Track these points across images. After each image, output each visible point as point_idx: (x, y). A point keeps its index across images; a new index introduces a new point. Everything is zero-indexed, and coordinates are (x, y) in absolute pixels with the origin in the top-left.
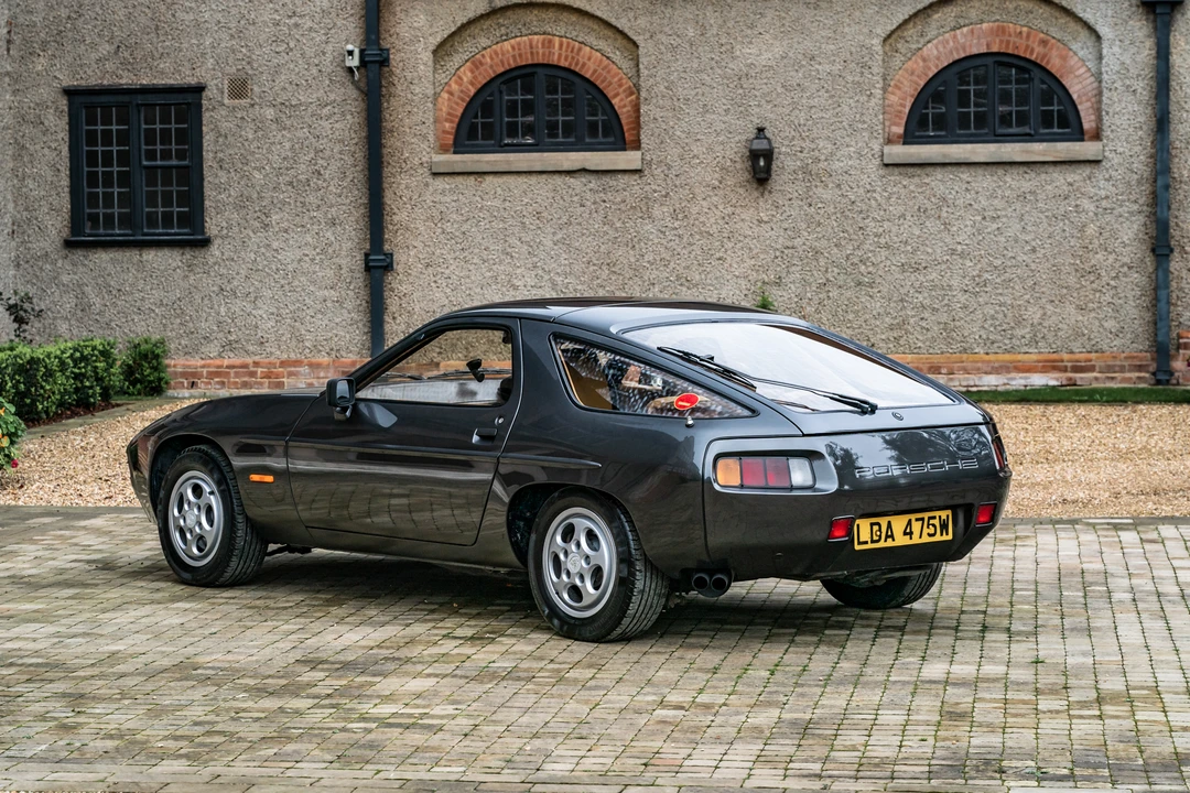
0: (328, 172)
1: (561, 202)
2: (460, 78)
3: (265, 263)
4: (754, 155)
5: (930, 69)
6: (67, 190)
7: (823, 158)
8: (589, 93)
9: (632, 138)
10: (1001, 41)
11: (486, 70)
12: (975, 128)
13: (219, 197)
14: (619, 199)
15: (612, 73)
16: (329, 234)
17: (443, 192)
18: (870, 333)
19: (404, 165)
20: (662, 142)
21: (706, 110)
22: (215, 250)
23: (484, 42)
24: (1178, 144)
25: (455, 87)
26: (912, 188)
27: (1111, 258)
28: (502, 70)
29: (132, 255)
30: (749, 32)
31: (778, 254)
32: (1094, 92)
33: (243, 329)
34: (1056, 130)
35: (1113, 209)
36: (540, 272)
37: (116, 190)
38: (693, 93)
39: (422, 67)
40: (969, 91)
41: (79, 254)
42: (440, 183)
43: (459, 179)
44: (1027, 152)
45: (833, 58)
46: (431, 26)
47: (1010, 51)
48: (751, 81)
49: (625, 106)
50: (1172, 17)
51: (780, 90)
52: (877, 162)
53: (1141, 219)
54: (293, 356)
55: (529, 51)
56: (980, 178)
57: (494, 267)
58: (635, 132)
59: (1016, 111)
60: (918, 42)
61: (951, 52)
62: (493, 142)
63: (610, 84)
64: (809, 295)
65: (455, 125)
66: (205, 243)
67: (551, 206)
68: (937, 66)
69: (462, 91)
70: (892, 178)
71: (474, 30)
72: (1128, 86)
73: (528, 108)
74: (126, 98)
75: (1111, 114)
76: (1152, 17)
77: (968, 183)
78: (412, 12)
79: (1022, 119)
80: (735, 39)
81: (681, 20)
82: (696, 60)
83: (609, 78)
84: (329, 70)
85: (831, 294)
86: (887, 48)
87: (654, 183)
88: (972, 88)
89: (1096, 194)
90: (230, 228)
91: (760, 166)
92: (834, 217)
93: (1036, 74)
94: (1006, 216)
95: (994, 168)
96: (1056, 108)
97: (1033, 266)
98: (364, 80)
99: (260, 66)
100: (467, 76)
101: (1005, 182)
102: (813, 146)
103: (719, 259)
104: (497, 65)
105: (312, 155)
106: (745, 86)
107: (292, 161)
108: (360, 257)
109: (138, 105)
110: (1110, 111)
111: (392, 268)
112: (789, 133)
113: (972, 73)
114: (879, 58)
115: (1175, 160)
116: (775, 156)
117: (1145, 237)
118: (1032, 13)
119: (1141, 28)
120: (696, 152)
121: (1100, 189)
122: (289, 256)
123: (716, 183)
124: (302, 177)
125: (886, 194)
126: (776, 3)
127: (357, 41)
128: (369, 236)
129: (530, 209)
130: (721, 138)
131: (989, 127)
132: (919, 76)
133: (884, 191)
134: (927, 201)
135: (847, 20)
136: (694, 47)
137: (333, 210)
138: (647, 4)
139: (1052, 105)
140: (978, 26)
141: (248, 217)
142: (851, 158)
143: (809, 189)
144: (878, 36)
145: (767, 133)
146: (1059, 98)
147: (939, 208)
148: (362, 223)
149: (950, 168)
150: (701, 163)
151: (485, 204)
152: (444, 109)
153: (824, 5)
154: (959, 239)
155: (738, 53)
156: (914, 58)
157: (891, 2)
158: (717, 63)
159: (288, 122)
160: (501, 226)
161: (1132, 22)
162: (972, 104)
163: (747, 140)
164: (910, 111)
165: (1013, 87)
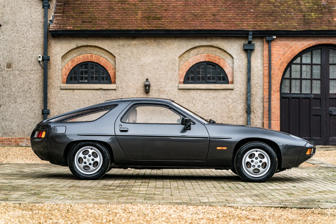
0: (33, 88)
1: (95, 97)
2: (68, 64)
3: (15, 112)
4: (146, 86)
5: (190, 65)
7: (163, 87)
8: (102, 69)
9: (113, 81)
10: (208, 58)
11: (75, 63)
12: (202, 80)
13: (3, 94)
14: (110, 97)
15: (108, 64)
16: (33, 105)
17: (63, 94)
19: (53, 87)
20: (121, 82)
21: (133, 74)
22: (1, 108)
23: (75, 55)
24: (252, 85)
25: (67, 67)
26: (186, 95)
27: (236, 114)
28: (79, 63)
30: (144, 54)
32: (232, 72)
33: (9, 129)
34: (222, 81)
35: (236, 101)
38: (130, 69)
39: (58, 61)
40: (200, 71)
42: (63, 92)
43: (68, 91)
44: (215, 86)
45: (166, 61)
47: (211, 61)
48: (145, 67)
49: (111, 73)
50: (251, 54)
51: (152, 69)
52: (177, 88)
53: (243, 104)
54: (22, 137)
55: (87, 58)
56: (203, 93)
58: (114, 79)
59: (212, 77)
60: (187, 58)
61: (196, 61)
62: (76, 81)
65: (67, 77)
67: (92, 98)
68: (192, 64)
70: (181, 92)
71: (72, 52)
72: (240, 71)
73: (86, 73)
76: (246, 53)
77: (200, 94)
78: (56, 47)
79: (213, 78)
80: (141, 56)
81: (127, 51)
82: (130, 61)
83: (108, 65)
84: (34, 61)
86: (179, 59)
87: (119, 92)
88: (201, 70)
89: (232, 98)
90: (6, 102)
91: (147, 89)
93: (217, 66)
94: (209, 103)
95: (206, 91)
97: (216, 116)
98: (43, 64)
99: (15, 60)
100: (70, 64)
101: (209, 94)
102: (160, 84)
104: (78, 61)
105: (28, 84)
106: (143, 68)
107: (23, 85)
108: (41, 111)
110: (236, 76)
111: (49, 114)
112: (154, 80)
113: (201, 66)
114: (178, 62)
115: (252, 89)
116: (151, 86)
117: (245, 109)
118: (216, 51)
119: (243, 56)
120: (130, 85)
121: (233, 96)
122: (21, 110)
123: (135, 93)
124: (26, 90)
125: (179, 97)
126: (151, 47)
127: (42, 54)
128: (43, 105)
129: (86, 99)
130: (137, 81)
131: (205, 80)
132: (187, 67)
133: (179, 96)
134: (189, 99)
135: (169, 52)
136: (130, 58)
137: (34, 98)
138: (118, 46)
139: (221, 75)
140: (203, 54)
141: (11, 100)
142: (170, 87)
143: (159, 95)
144: (177, 56)
145: (149, 80)
146: (223, 73)
147: (193, 100)
148: (42, 102)
149: (195, 90)
150: (132, 88)
151: (74, 97)
152: (64, 72)
153: (164, 48)
154: (198, 108)
155: (141, 60)
156: (186, 62)
157: (181, 48)
158: (136, 62)
159: (22, 75)
160: (79, 103)
161: (241, 54)
162: (201, 74)
163: (143, 82)
164: (185, 76)
165: (211, 70)
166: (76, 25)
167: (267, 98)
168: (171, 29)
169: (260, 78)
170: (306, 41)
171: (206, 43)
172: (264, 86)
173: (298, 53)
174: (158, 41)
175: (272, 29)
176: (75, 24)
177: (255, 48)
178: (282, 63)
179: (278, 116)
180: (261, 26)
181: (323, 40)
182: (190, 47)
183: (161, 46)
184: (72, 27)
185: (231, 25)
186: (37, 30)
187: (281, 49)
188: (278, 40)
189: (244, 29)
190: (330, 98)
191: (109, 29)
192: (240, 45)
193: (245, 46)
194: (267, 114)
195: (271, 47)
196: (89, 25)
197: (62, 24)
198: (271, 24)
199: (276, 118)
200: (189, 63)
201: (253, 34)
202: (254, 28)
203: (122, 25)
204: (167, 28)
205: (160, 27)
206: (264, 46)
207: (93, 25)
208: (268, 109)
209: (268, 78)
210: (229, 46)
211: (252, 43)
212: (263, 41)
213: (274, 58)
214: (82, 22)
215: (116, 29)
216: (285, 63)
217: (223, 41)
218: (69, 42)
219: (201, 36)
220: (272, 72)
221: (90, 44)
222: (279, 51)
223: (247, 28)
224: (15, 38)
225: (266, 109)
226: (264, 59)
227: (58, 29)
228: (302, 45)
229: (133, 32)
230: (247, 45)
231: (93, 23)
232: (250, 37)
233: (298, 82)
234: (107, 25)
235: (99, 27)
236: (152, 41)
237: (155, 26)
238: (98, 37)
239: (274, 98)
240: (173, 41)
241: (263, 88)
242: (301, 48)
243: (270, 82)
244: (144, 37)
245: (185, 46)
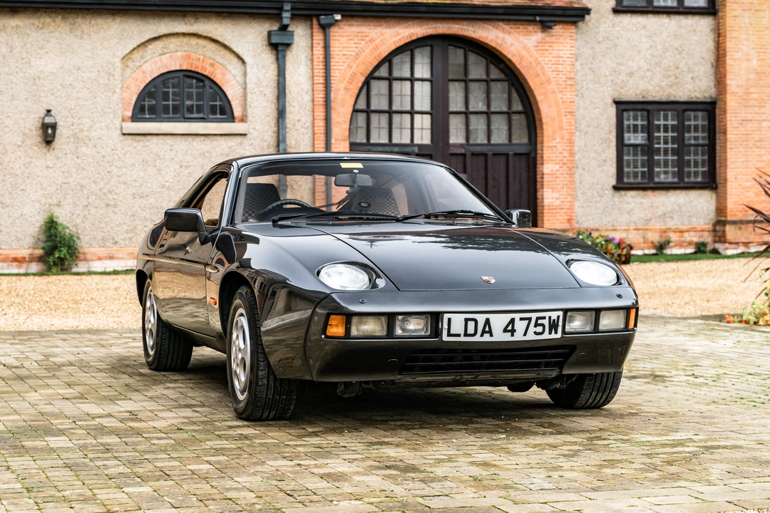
4: (45, 127)
5: (146, 77)
7: (85, 129)
10: (188, 63)
12: (173, 114)
18: (114, 235)
21: (13, 98)
24: (288, 125)
26: (139, 148)
30: (40, 51)
31: (58, 187)
32: (241, 95)
34: (218, 116)
38: (5, 87)
40: (168, 92)
44: (205, 128)
45: (91, 69)
47: (193, 69)
48: (42, 81)
50: (286, 53)
51: (59, 87)
52: (119, 132)
56: (178, 143)
59: (197, 105)
60: (140, 61)
61: (159, 69)
64: (78, 212)
68: (151, 76)
70: (127, 142)
72: (262, 92)
75: (252, 107)
76: (274, 52)
77: (172, 145)
79: (200, 109)
80: (32, 55)
82: (7, 67)
85: (91, 212)
86: (123, 64)
88: (171, 90)
91: (48, 133)
92: (92, 165)
93: (207, 83)
94: (193, 165)
95: (186, 137)
96: (218, 103)
101: (193, 146)
102: (79, 122)
103: (22, 190)
106: (38, 84)
110: (252, 105)
112: (65, 113)
113: (171, 81)
114: (120, 71)
115: (288, 135)
116: (58, 127)
118: (205, 47)
119: (268, 59)
120: (7, 124)
121: (246, 150)
123: (20, 143)
125: (123, 152)
126: (57, 34)
130: (23, 116)
131: (179, 113)
132: (140, 82)
133: (123, 149)
134: (147, 156)
135: (100, 47)
136: (6, 60)
139: (216, 101)
140: (175, 54)
142: (102, 129)
143: (77, 148)
144: (118, 57)
145: (52, 113)
146: (221, 98)
147: (155, 160)
149: (161, 137)
150: (11, 130)
153: (86, 37)
154: (167, 179)
155: (33, 64)
156: (137, 71)
157: (126, 37)
158: (20, 69)
161: (263, 55)
162: (171, 99)
163: (39, 118)
164: (136, 103)
165: (194, 91)
169: (304, 110)
170: (403, 28)
171: (184, 26)
172: (313, 127)
174: (71, 21)
177: (295, 42)
178: (353, 77)
181: (439, 25)
182: (147, 38)
183: (79, 33)
187: (350, 44)
188: (345, 23)
190: (451, 154)
192: (260, 34)
193: (272, 37)
194: (323, 192)
195: (329, 40)
200: (144, 73)
201: (292, 9)
206: (314, 38)
209: (324, 110)
210: (235, 34)
211: (290, 29)
212: (312, 25)
213: (337, 64)
216: (359, 75)
217: (221, 24)
219: (172, 11)
220: (332, 96)
222: (345, 47)
226: (315, 67)
228: (395, 37)
230: (278, 35)
232: (286, 15)
233: (384, 118)
236: (59, 19)
240: (107, 21)
241: (313, 131)
242: (395, 43)
243: (327, 119)
244: (39, 11)
245: (135, 33)
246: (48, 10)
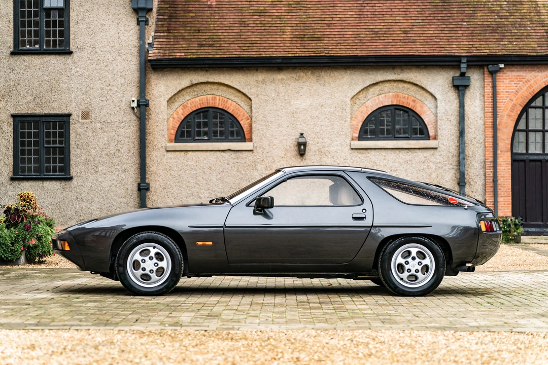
0: (123, 150)
1: (220, 163)
2: (178, 112)
3: (96, 187)
4: (299, 144)
5: (369, 111)
6: (12, 156)
7: (326, 146)
8: (231, 119)
9: (248, 137)
10: (397, 100)
11: (188, 109)
12: (387, 135)
13: (77, 160)
14: (243, 162)
15: (240, 111)
16: (123, 175)
17: (171, 158)
19: (154, 147)
20: (261, 139)
21: (279, 126)
22: (74, 181)
23: (188, 98)
24: (467, 142)
25: (175, 116)
26: (362, 158)
28: (194, 109)
29: (40, 183)
30: (297, 95)
32: (434, 121)
33: (86, 214)
34: (418, 136)
35: (442, 167)
36: (211, 191)
37: (33, 157)
38: (274, 119)
39: (163, 107)
40: (384, 120)
41: (16, 183)
42: (170, 155)
43: (178, 153)
44: (409, 144)
45: (330, 106)
46: (167, 91)
47: (401, 104)
48: (298, 114)
49: (245, 124)
50: (465, 92)
51: (309, 118)
52: (349, 148)
53: (453, 171)
55: (206, 101)
56: (389, 154)
57: (192, 189)
58: (250, 135)
59: (403, 129)
60: (364, 100)
61: (377, 104)
62: (191, 138)
63: (239, 115)
65: (175, 131)
66: (71, 179)
67: (216, 164)
68: (371, 110)
69: (178, 118)
70: (355, 154)
71: (184, 93)
72: (448, 119)
73: (206, 125)
74: (38, 119)
75: (441, 129)
76: (457, 91)
77: (385, 156)
78: (158, 85)
79: (405, 132)
80: (291, 98)
81: (269, 90)
82: (275, 106)
83: (239, 113)
84: (124, 108)
86: (352, 102)
87: (258, 155)
89: (436, 161)
90: (81, 172)
91: (301, 149)
93: (411, 113)
94: (400, 170)
95: (395, 151)
96: (418, 127)
98: (138, 112)
99: (95, 106)
100: (180, 112)
101: (400, 156)
102: (323, 141)
104: (193, 107)
105: (116, 143)
106: (295, 116)
107: (108, 145)
108: (136, 185)
109: (43, 122)
111: (149, 190)
112: (313, 135)
113: (385, 112)
114: (349, 106)
115: (467, 148)
116: (307, 145)
117: (455, 179)
118: (409, 89)
119: (453, 96)
120: (275, 143)
121: (437, 159)
122: (105, 184)
123: (283, 156)
124: (112, 152)
125: (352, 161)
126: (308, 83)
127: (136, 97)
128: (139, 176)
129: (207, 166)
130: (285, 138)
131: (392, 135)
132: (364, 114)
133: (352, 159)
134: (368, 164)
135: (336, 91)
136: (274, 101)
137: (125, 165)
138: (255, 83)
139: (417, 125)
140: (388, 94)
141: (89, 168)
142: (338, 146)
143: (321, 158)
144: (349, 97)
145: (304, 135)
146: (420, 123)
148: (137, 171)
149: (377, 150)
150: (277, 147)
151: (188, 163)
152: (171, 125)
155: (292, 103)
156: (362, 106)
157: (354, 84)
158: (284, 107)
159: (106, 130)
160: (195, 172)
161: (449, 93)
162: (385, 125)
163: (296, 139)
164: (361, 128)
165: (402, 119)
166: (189, 51)
167: (491, 162)
168: (339, 55)
169: (479, 131)
171: (394, 76)
172: (485, 142)
173: (539, 90)
174: (317, 74)
175: (498, 54)
176: (188, 49)
177: (471, 83)
178: (513, 107)
179: (509, 189)
180: (480, 49)
182: (368, 83)
183: (322, 82)
184: (183, 54)
185: (433, 47)
186: (129, 60)
187: (512, 84)
188: (507, 70)
189: (453, 54)
191: (242, 56)
192: (447, 79)
193: (455, 81)
194: (491, 187)
195: (496, 82)
196: (209, 51)
197: (168, 49)
198: (496, 46)
199: (506, 193)
201: (467, 61)
202: (469, 51)
203: (261, 50)
204: (332, 53)
205: (321, 52)
206: (485, 81)
207: (216, 51)
208: (492, 179)
209: (493, 131)
210: (429, 80)
211: (466, 75)
212: (484, 72)
213: (502, 98)
214: (199, 46)
215: (252, 56)
216: (518, 105)
217: (420, 73)
218: (178, 77)
219: (385, 66)
220: (498, 121)
221: (211, 80)
222: (508, 87)
223: (459, 52)
224: (95, 71)
225: (489, 179)
226: (486, 101)
227: (162, 58)
228: (545, 78)
229: (279, 61)
230: (458, 79)
231: (217, 47)
232: (463, 66)
234: (237, 50)
235: (225, 53)
236: (309, 73)
237: (313, 50)
238: (224, 69)
239: (503, 162)
240: (341, 73)
241: (485, 145)
242: (545, 83)
243: (495, 137)
244: (296, 68)
245: (360, 81)
246: (302, 68)
